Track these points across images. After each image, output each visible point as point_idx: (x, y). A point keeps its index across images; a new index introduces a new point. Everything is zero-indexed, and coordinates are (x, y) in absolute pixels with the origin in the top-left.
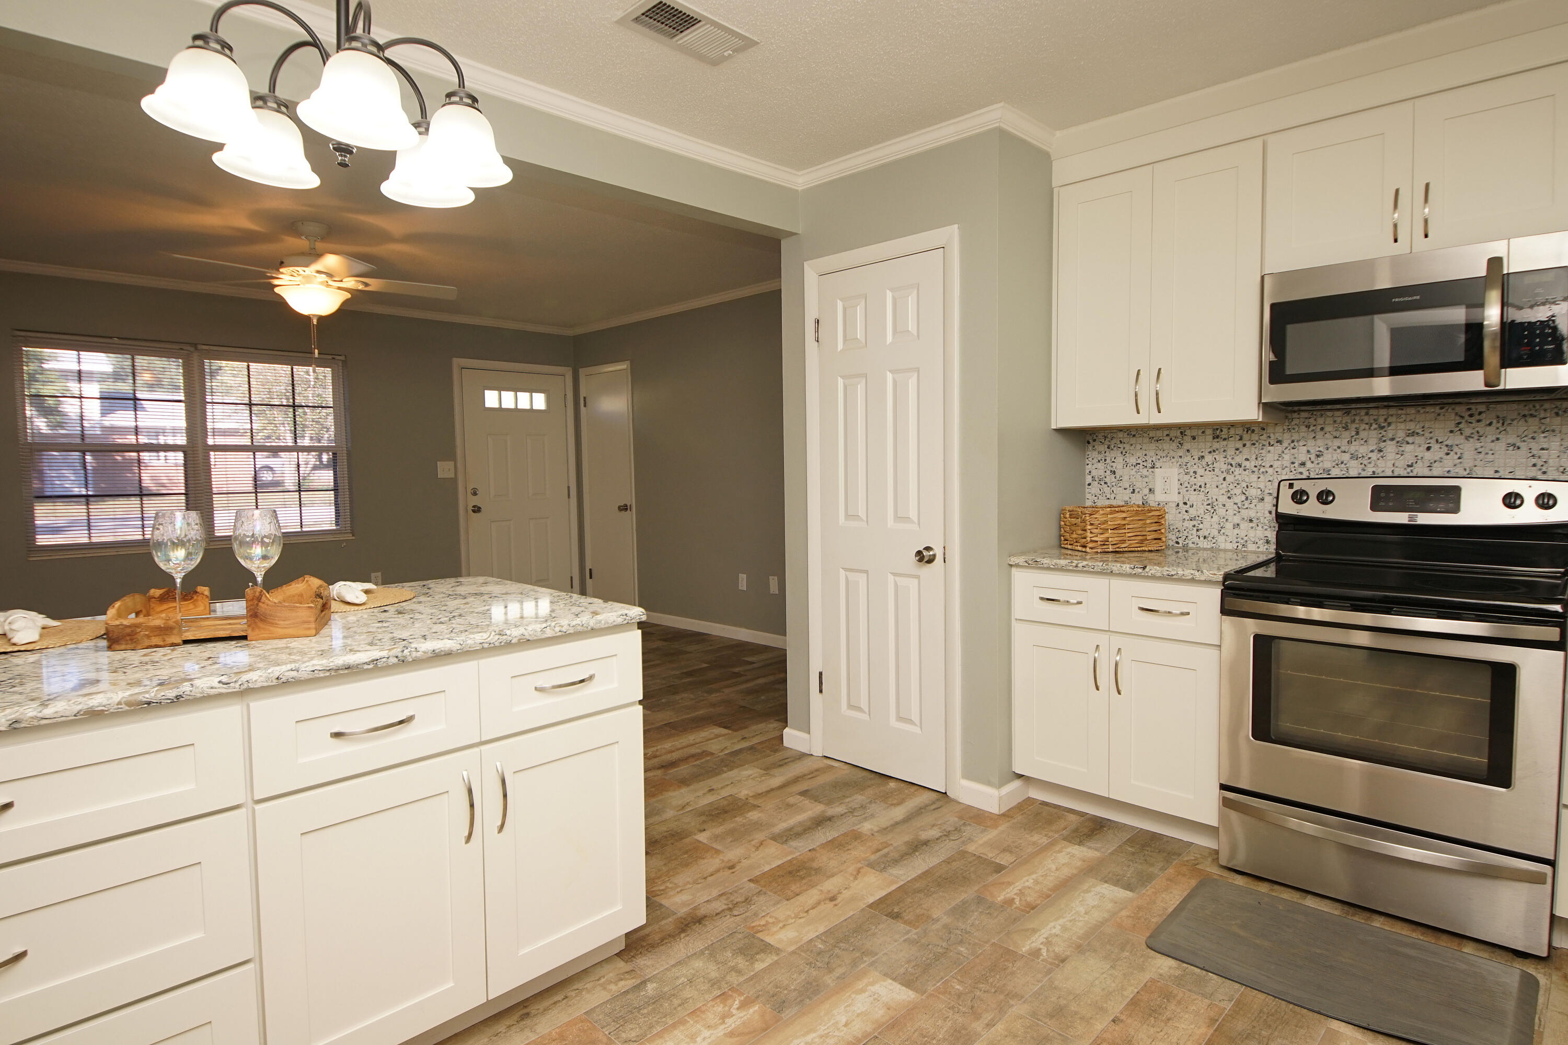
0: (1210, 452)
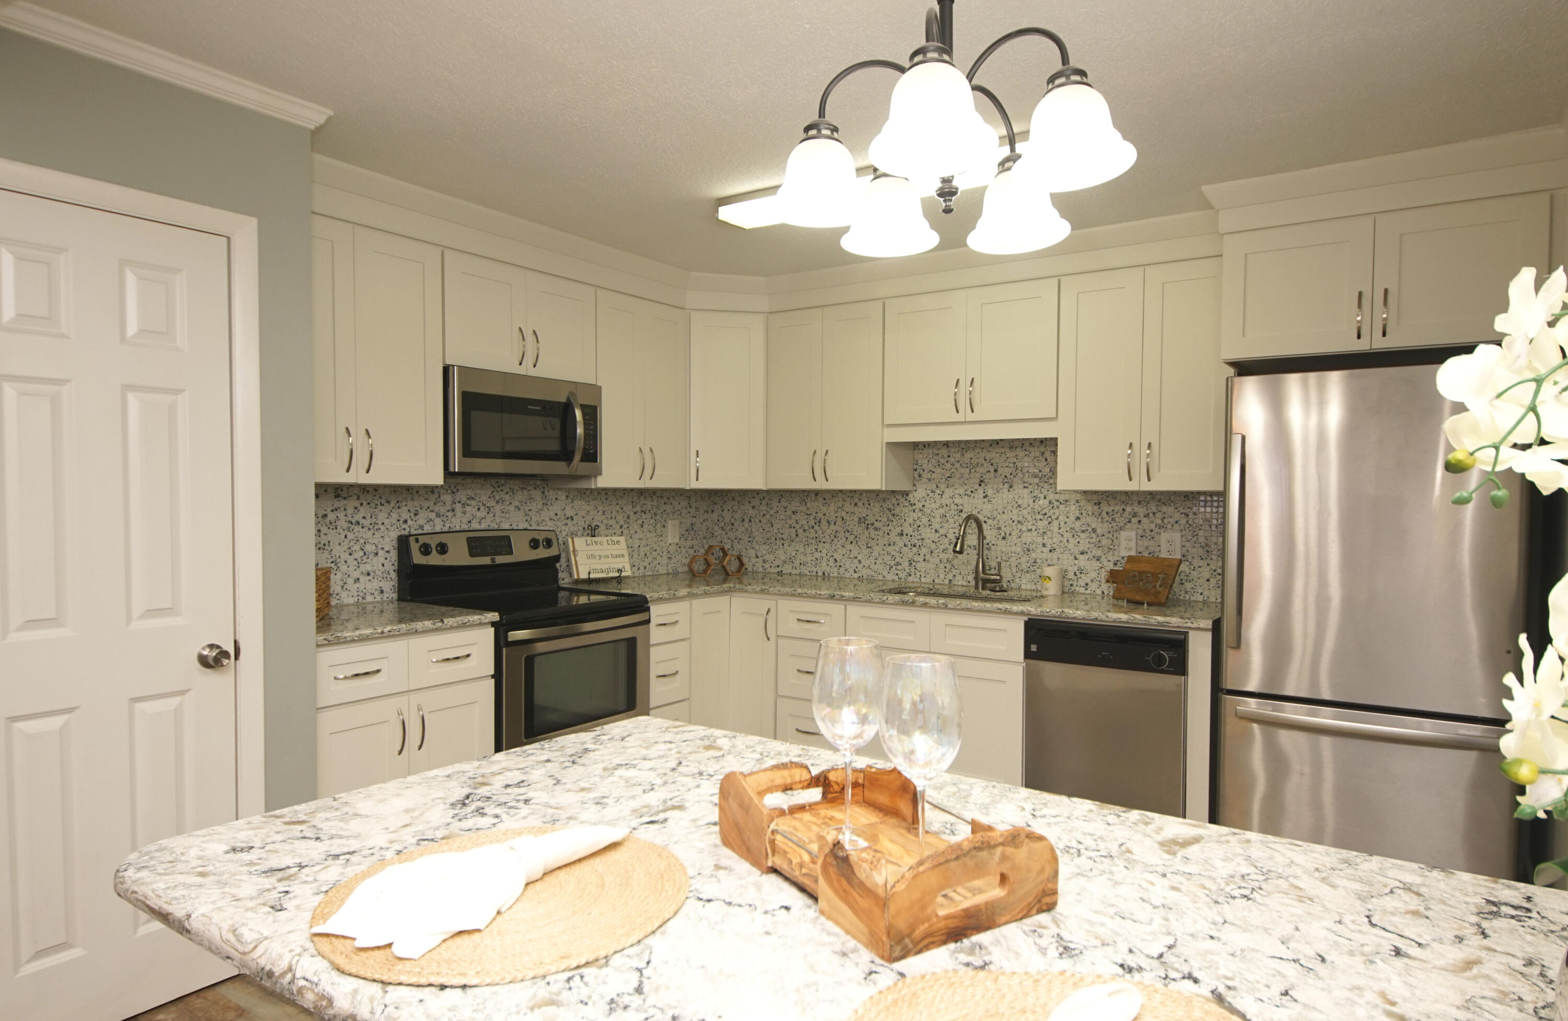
0: (332, 511)
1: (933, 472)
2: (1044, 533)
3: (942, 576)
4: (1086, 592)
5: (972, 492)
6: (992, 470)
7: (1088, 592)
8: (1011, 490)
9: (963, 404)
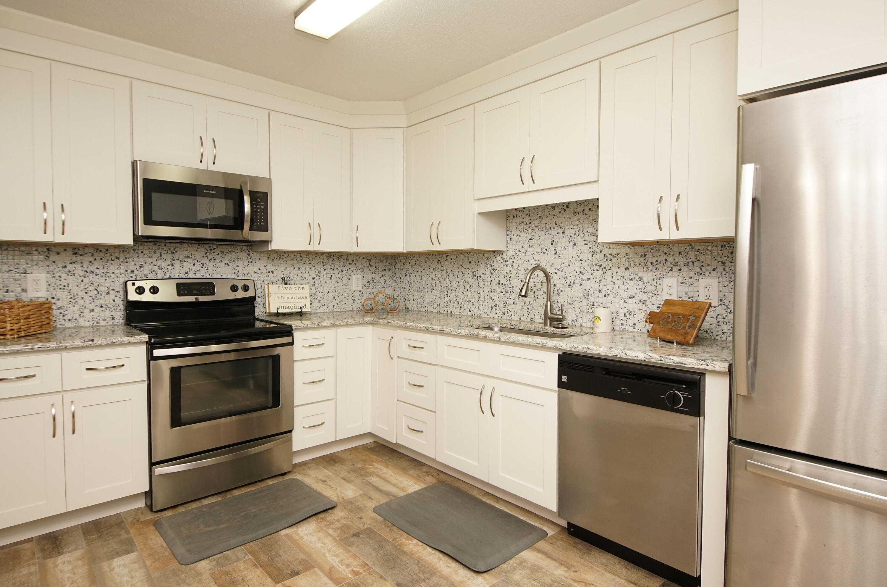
1: (520, 236)
2: (600, 281)
4: (634, 330)
5: (546, 250)
6: (561, 232)
7: (636, 330)
8: (575, 247)
9: (527, 178)
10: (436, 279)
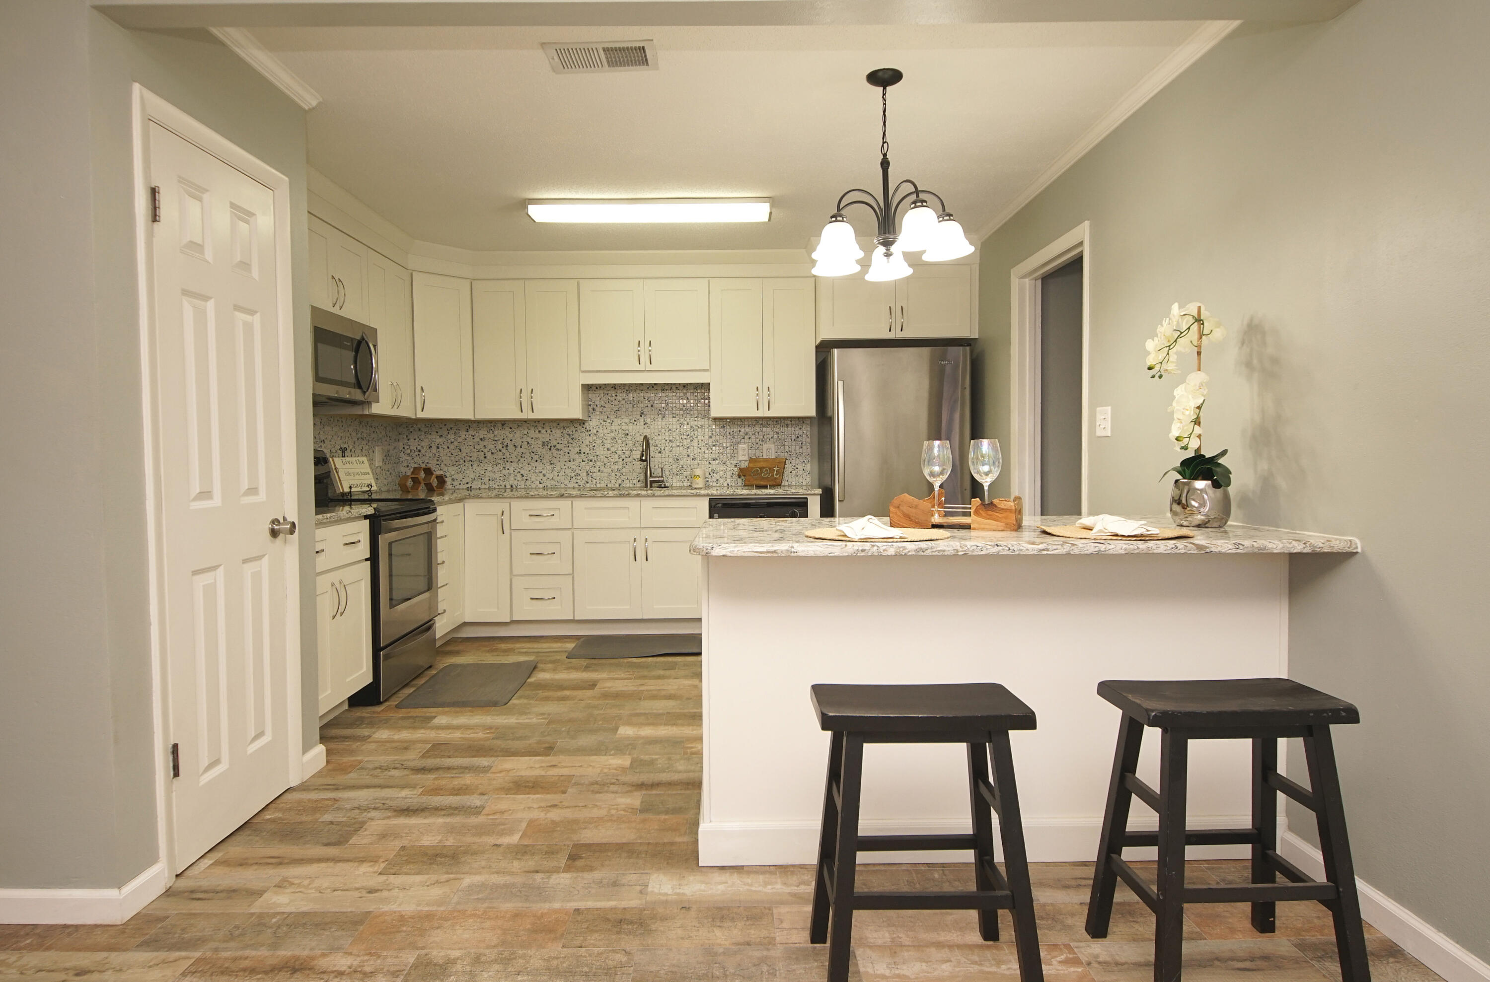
1: (604, 407)
2: (688, 447)
3: (613, 482)
4: (717, 485)
5: (635, 421)
6: (650, 406)
7: (718, 485)
8: (664, 419)
9: (645, 359)
10: (486, 450)
